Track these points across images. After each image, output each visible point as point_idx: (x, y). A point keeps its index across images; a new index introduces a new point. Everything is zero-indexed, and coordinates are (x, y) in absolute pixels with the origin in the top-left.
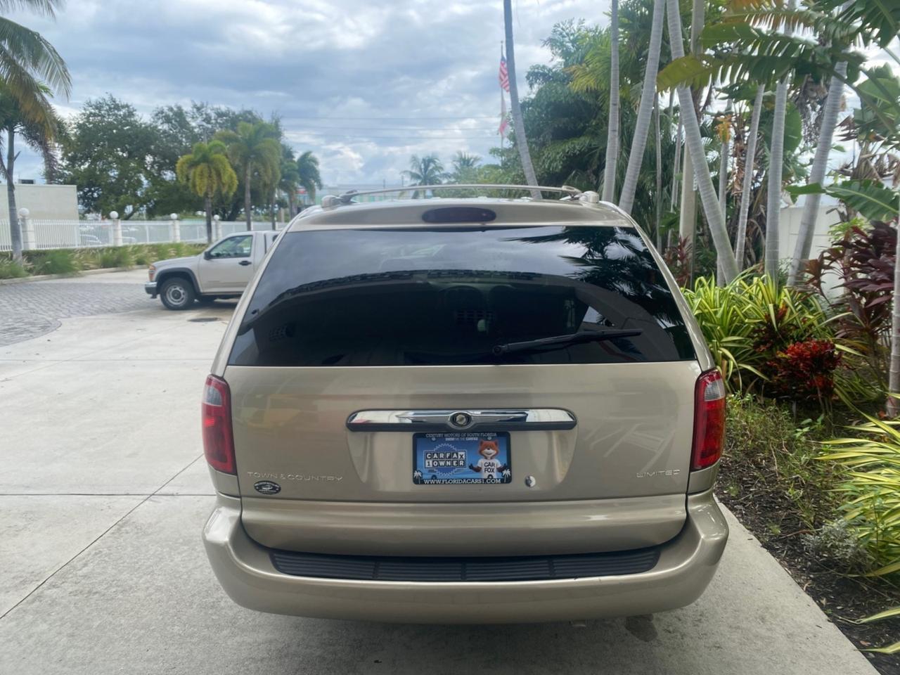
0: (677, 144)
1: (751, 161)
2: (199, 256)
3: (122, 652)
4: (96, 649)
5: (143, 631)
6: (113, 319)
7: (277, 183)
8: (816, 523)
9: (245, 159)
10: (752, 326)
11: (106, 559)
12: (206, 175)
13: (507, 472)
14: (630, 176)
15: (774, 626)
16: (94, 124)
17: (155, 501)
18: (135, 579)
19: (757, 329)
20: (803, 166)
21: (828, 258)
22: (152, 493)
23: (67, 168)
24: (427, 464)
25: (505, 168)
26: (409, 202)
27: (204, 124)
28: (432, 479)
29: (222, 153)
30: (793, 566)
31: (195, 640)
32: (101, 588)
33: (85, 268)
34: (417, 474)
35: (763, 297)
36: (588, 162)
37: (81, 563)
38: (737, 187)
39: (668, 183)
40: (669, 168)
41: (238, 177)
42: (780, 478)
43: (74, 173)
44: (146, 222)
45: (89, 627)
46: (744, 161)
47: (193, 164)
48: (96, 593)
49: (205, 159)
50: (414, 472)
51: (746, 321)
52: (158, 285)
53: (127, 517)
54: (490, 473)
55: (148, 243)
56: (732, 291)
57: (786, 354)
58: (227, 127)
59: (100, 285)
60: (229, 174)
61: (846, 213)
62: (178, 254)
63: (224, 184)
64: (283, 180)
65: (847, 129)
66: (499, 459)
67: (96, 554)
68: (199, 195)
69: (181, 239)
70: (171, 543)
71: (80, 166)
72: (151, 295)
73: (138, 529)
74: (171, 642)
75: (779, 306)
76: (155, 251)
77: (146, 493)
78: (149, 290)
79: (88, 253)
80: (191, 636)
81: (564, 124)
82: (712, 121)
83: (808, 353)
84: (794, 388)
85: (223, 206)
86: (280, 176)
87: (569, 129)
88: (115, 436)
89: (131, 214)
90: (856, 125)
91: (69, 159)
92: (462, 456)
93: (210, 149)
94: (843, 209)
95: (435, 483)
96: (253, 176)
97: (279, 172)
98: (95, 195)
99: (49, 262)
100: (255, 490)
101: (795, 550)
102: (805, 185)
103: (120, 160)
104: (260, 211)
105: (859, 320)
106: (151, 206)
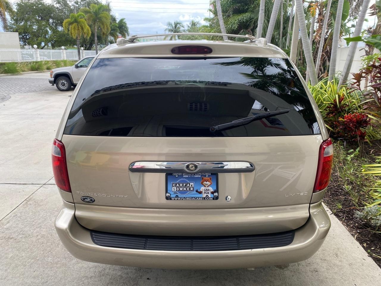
0: (290, 17)
1: (325, 26)
2: (72, 67)
3: (21, 272)
4: (9, 271)
5: (33, 260)
6: (35, 95)
7: (109, 33)
8: (359, 203)
9: (94, 21)
10: (327, 105)
11: (19, 219)
12: (77, 28)
13: (216, 194)
14: (269, 31)
15: (342, 259)
16: (25, 4)
17: (45, 188)
18: (32, 231)
19: (329, 106)
20: (349, 28)
21: (364, 73)
22: (44, 183)
23: (13, 24)
24: (173, 189)
25: (211, 27)
26: (168, 42)
27: (75, 4)
28: (176, 197)
29: (84, 19)
30: (349, 225)
31: (58, 266)
32: (14, 236)
33: (23, 71)
34: (167, 194)
35: (331, 91)
36: (249, 25)
37: (6, 221)
38: (318, 37)
39: (285, 35)
40: (286, 28)
41: (91, 29)
42: (340, 179)
43: (17, 26)
44: (51, 50)
45: (7, 258)
46: (322, 25)
47: (71, 24)
48: (12, 238)
49: (76, 21)
50: (166, 193)
51: (325, 102)
52: (54, 79)
53: (31, 196)
54: (207, 195)
55: (52, 60)
56: (318, 88)
57: (344, 119)
58: (85, 6)
59: (30, 79)
60: (87, 27)
61: (368, 51)
62: (65, 65)
63: (85, 33)
64: (112, 32)
65: (373, 10)
66: (211, 187)
67: (14, 216)
68: (74, 38)
69: (67, 58)
70: (51, 211)
71: (20, 23)
72: (52, 84)
73: (36, 203)
74: (46, 267)
75: (340, 96)
76: (55, 64)
77: (42, 183)
78: (50, 82)
79: (24, 64)
80: (57, 263)
81: (238, 7)
82: (308, 5)
83: (355, 119)
84: (346, 135)
85: (85, 43)
86: (110, 29)
87: (241, 9)
88: (30, 153)
89: (44, 47)
90: (377, 8)
91: (14, 20)
92: (192, 185)
93: (78, 16)
94: (367, 49)
95: (178, 199)
96: (98, 29)
97: (110, 28)
98: (28, 37)
99: (6, 68)
100: (82, 201)
101: (349, 217)
102: (349, 37)
103: (37, 21)
104: (102, 46)
105: (378, 103)
106: (53, 43)
